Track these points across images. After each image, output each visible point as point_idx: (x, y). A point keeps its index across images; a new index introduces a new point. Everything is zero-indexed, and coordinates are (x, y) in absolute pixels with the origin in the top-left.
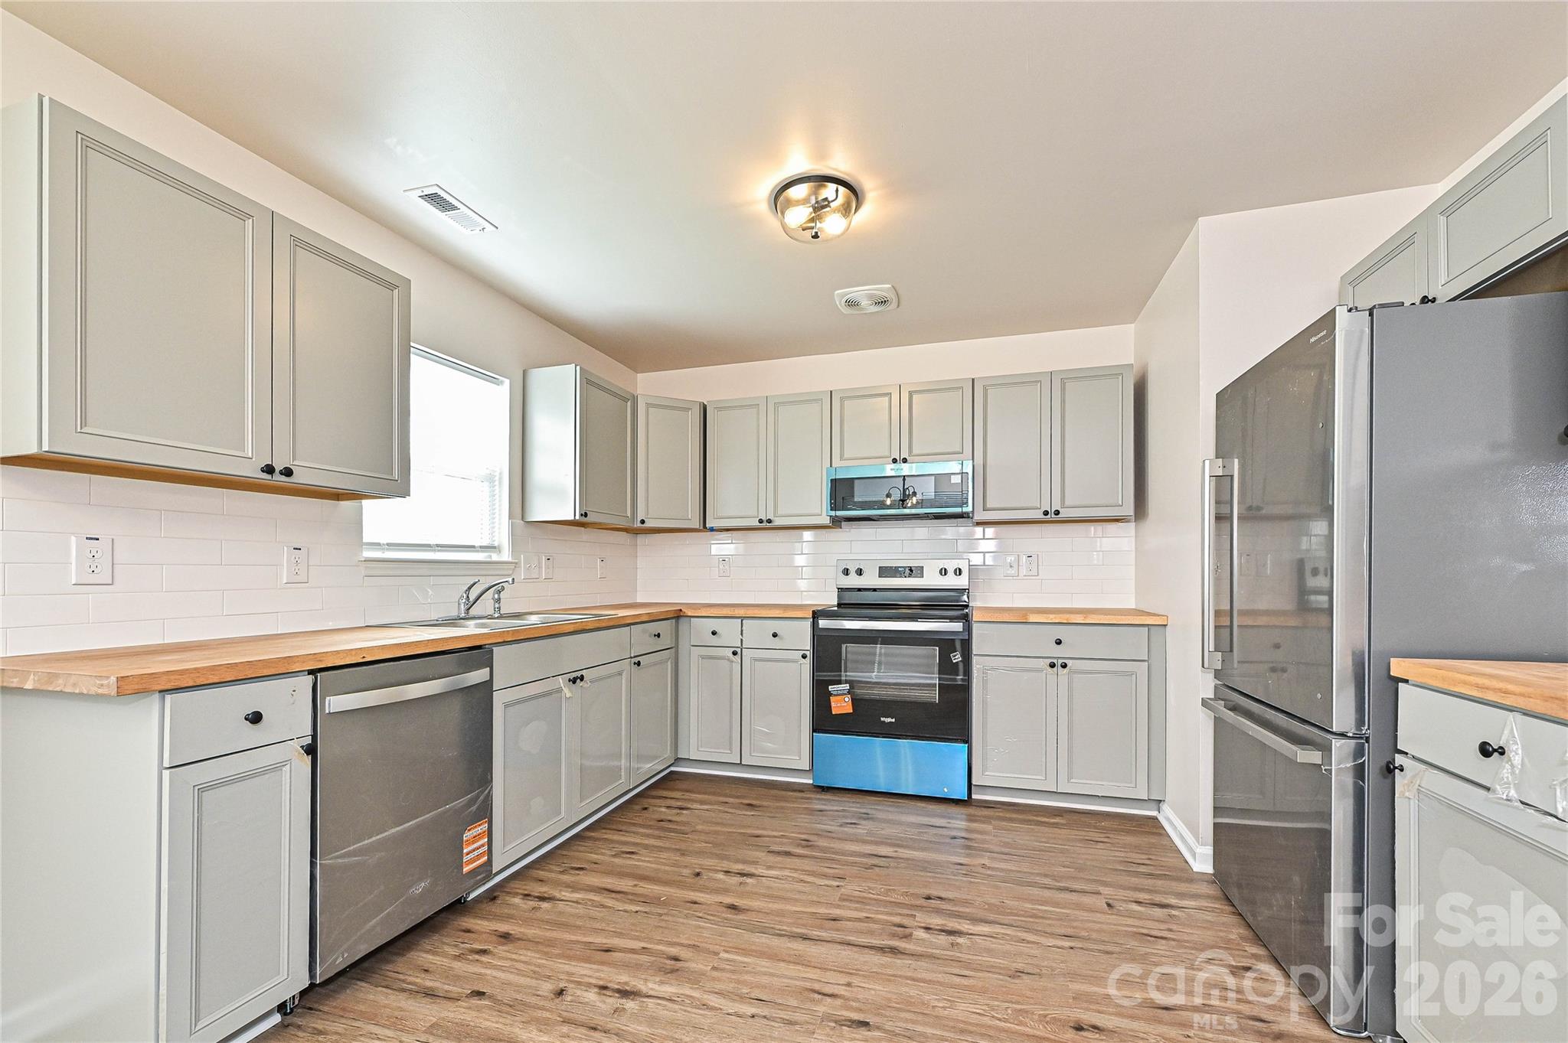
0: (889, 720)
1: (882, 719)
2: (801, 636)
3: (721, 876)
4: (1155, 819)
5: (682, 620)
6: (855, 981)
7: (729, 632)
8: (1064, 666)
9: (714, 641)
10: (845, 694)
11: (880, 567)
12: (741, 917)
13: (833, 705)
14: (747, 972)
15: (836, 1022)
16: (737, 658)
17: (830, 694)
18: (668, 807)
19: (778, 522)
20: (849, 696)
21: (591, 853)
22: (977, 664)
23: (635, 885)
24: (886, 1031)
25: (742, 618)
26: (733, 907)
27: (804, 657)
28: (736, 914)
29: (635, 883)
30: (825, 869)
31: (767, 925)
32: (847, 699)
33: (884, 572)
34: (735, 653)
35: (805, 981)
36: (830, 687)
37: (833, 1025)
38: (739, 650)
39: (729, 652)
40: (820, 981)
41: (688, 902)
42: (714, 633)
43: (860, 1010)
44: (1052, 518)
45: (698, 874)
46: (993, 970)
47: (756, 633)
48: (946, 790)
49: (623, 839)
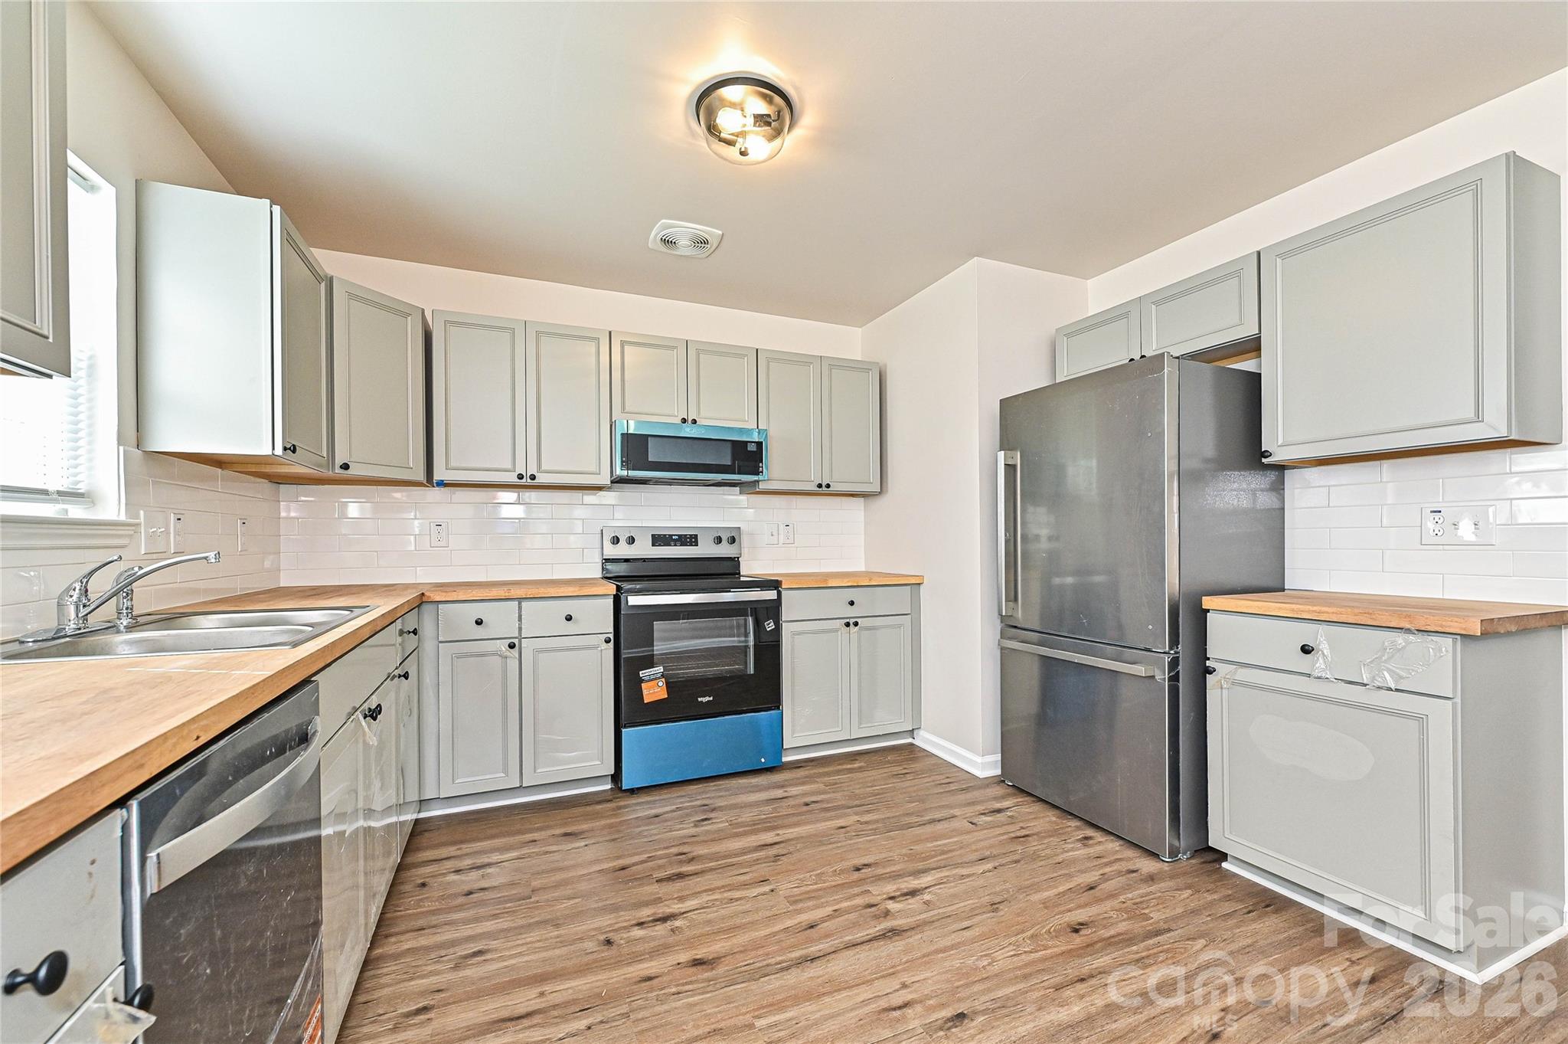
0: (707, 699)
1: (699, 699)
2: (599, 616)
3: (638, 933)
4: (912, 745)
5: (425, 608)
6: (906, 978)
7: (501, 619)
8: (856, 624)
9: (480, 633)
10: (659, 678)
11: (652, 535)
12: (721, 970)
13: (645, 692)
14: (808, 1027)
15: (941, 1029)
16: (515, 652)
17: (641, 681)
18: (458, 871)
19: (542, 479)
20: (663, 680)
21: (412, 979)
22: (786, 630)
23: (542, 994)
24: (984, 1012)
25: (520, 600)
26: (697, 963)
27: (608, 641)
28: (713, 969)
29: (540, 990)
30: (738, 877)
31: (758, 965)
32: (660, 684)
33: (658, 540)
34: (512, 646)
35: (866, 1005)
36: (641, 672)
37: (941, 1033)
38: (516, 641)
39: (503, 646)
40: (879, 996)
41: (640, 982)
42: (479, 622)
43: (943, 1006)
44: (823, 490)
45: (609, 942)
46: (976, 912)
47: (541, 617)
48: (763, 760)
49: (439, 938)
